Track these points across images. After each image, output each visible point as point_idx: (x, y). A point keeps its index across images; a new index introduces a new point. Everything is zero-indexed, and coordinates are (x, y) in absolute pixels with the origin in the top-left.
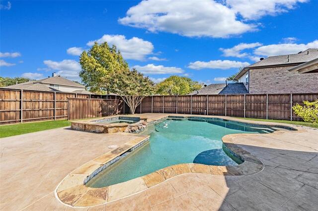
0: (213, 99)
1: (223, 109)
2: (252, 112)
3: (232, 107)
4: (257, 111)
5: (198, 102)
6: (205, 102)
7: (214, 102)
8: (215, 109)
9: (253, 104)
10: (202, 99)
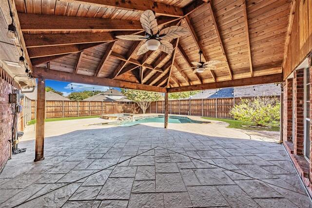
0: (194, 102)
1: (200, 111)
2: (223, 114)
3: (207, 109)
4: (224, 113)
5: (184, 105)
6: (188, 105)
7: (194, 105)
8: (195, 111)
9: (223, 107)
10: (186, 103)
